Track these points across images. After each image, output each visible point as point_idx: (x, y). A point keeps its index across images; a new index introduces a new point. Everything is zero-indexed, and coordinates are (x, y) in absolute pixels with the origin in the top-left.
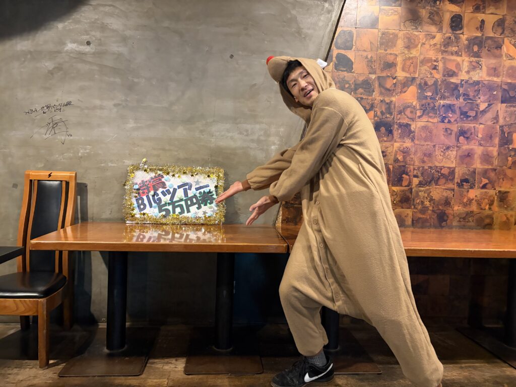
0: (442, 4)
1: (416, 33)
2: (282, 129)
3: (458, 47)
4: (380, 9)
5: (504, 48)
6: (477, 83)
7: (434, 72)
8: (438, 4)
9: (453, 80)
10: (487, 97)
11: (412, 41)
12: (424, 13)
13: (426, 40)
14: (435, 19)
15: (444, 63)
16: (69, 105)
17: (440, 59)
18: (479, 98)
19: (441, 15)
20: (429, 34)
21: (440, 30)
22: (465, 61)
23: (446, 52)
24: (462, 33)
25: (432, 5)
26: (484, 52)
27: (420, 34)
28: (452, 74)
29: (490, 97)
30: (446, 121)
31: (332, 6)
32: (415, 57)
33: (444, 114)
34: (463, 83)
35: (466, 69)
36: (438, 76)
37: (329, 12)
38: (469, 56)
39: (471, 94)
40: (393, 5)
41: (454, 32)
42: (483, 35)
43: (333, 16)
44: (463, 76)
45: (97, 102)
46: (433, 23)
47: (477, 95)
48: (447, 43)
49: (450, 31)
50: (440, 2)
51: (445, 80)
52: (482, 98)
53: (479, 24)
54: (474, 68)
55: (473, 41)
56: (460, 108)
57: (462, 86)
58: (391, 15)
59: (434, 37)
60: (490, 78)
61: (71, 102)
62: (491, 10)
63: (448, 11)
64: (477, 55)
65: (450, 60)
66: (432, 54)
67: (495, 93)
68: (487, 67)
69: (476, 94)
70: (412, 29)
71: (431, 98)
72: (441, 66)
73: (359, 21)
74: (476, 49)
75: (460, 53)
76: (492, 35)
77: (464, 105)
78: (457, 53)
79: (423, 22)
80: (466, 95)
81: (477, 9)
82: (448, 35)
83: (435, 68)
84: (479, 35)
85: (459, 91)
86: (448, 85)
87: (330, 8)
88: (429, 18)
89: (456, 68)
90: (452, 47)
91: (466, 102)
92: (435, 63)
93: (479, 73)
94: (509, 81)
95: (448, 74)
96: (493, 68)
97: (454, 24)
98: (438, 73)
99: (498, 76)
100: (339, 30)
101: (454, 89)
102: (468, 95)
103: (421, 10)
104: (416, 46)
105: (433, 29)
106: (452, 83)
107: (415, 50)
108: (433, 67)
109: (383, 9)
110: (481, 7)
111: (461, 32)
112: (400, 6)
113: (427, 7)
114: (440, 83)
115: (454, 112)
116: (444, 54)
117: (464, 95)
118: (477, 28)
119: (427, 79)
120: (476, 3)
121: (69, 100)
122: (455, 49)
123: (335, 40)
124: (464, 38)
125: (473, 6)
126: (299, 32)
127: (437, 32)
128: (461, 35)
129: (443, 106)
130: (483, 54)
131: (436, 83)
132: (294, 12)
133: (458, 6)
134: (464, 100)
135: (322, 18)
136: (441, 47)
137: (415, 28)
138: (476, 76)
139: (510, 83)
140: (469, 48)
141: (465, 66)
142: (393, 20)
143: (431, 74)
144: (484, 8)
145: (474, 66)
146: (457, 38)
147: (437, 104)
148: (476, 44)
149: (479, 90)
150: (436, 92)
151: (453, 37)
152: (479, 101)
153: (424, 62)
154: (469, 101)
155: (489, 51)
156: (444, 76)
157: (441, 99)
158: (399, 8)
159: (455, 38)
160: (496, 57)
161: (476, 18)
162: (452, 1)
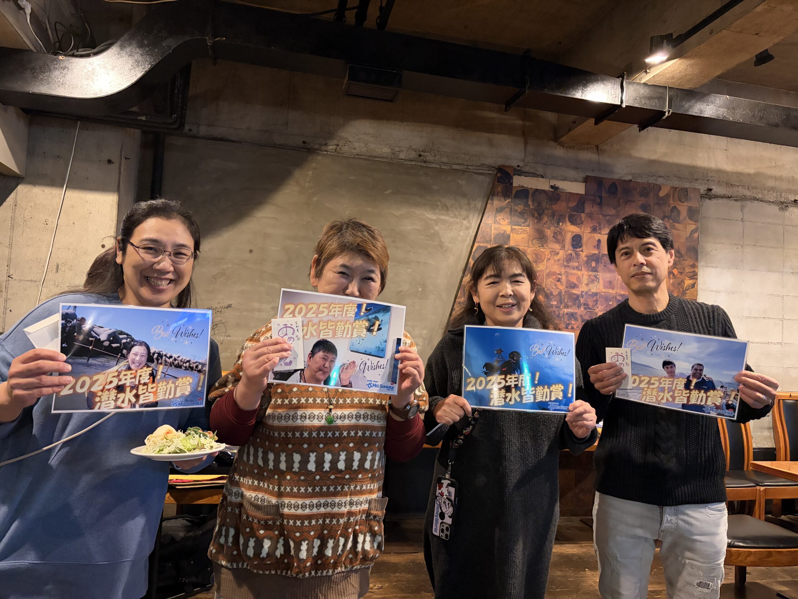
0: (564, 225)
1: (542, 250)
2: (425, 332)
3: (578, 262)
4: (511, 228)
6: (596, 294)
7: (558, 283)
8: (561, 225)
9: (575, 291)
10: (604, 307)
11: (539, 256)
12: (549, 233)
13: (551, 256)
14: (558, 237)
15: (567, 276)
16: (229, 308)
17: (563, 273)
18: (598, 308)
19: (564, 234)
20: (553, 251)
21: (563, 247)
22: (584, 275)
23: (568, 266)
24: (582, 251)
25: (556, 225)
26: (601, 267)
27: (546, 251)
28: (575, 286)
29: (607, 306)
30: (570, 327)
31: (470, 223)
32: (542, 270)
33: (568, 320)
34: (583, 293)
35: (586, 282)
36: (562, 288)
37: (467, 228)
38: (588, 270)
39: (591, 304)
40: (523, 225)
41: (575, 249)
42: (599, 252)
43: (471, 232)
44: (583, 288)
45: (256, 305)
46: (557, 241)
47: (596, 305)
48: (569, 259)
49: (571, 248)
50: (563, 223)
51: (568, 291)
52: (600, 307)
53: (596, 243)
54: (592, 281)
55: (591, 258)
56: (581, 316)
57: (582, 297)
58: (521, 233)
59: (558, 254)
60: (606, 290)
61: (231, 305)
63: (569, 231)
64: (595, 270)
65: (572, 274)
66: (556, 269)
67: (611, 303)
68: (603, 280)
69: (595, 303)
70: (539, 246)
71: (556, 307)
72: (564, 278)
73: (494, 238)
74: (593, 264)
75: (580, 268)
77: (585, 313)
78: (577, 268)
79: (548, 241)
80: (586, 305)
81: (594, 230)
82: (570, 252)
83: (559, 280)
84: (597, 252)
85: (580, 301)
86: (571, 295)
87: (468, 225)
88: (554, 237)
89: (577, 281)
90: (573, 262)
91: (586, 311)
92: (559, 276)
93: (596, 286)
94: (623, 293)
95: (570, 286)
96: (608, 281)
97: (574, 243)
98: (562, 284)
99: (613, 289)
100: (476, 245)
101: (576, 299)
102: (588, 305)
103: (546, 230)
104: (543, 261)
105: (557, 247)
106: (574, 294)
107: (542, 264)
108: (557, 279)
109: (514, 229)
110: (598, 229)
111: (580, 249)
112: (528, 226)
113: (551, 228)
114: (563, 293)
115: (576, 319)
116: (567, 268)
117: (585, 304)
118: (594, 247)
119: (552, 290)
120: (593, 225)
121: (230, 303)
122: (576, 264)
123: (472, 254)
124: (583, 255)
125: (591, 227)
126: (441, 245)
127: (560, 249)
128: (581, 253)
129: (567, 314)
130: (599, 269)
131: (560, 293)
132: (436, 228)
133: (578, 227)
134: (584, 308)
135: (461, 233)
136: (564, 262)
137: (541, 245)
138: (594, 288)
139: (624, 295)
140: (588, 263)
141: (585, 280)
142: (523, 238)
143: (556, 285)
144: (600, 229)
145: (592, 279)
146: (578, 255)
147: (561, 312)
148: (593, 261)
149: (597, 300)
150: (560, 301)
151: (574, 254)
152: (597, 310)
153: (549, 275)
154: (589, 310)
155: (605, 266)
156: (567, 287)
157: (564, 307)
158: (527, 228)
159: (576, 254)
161: (594, 237)
162: (573, 223)
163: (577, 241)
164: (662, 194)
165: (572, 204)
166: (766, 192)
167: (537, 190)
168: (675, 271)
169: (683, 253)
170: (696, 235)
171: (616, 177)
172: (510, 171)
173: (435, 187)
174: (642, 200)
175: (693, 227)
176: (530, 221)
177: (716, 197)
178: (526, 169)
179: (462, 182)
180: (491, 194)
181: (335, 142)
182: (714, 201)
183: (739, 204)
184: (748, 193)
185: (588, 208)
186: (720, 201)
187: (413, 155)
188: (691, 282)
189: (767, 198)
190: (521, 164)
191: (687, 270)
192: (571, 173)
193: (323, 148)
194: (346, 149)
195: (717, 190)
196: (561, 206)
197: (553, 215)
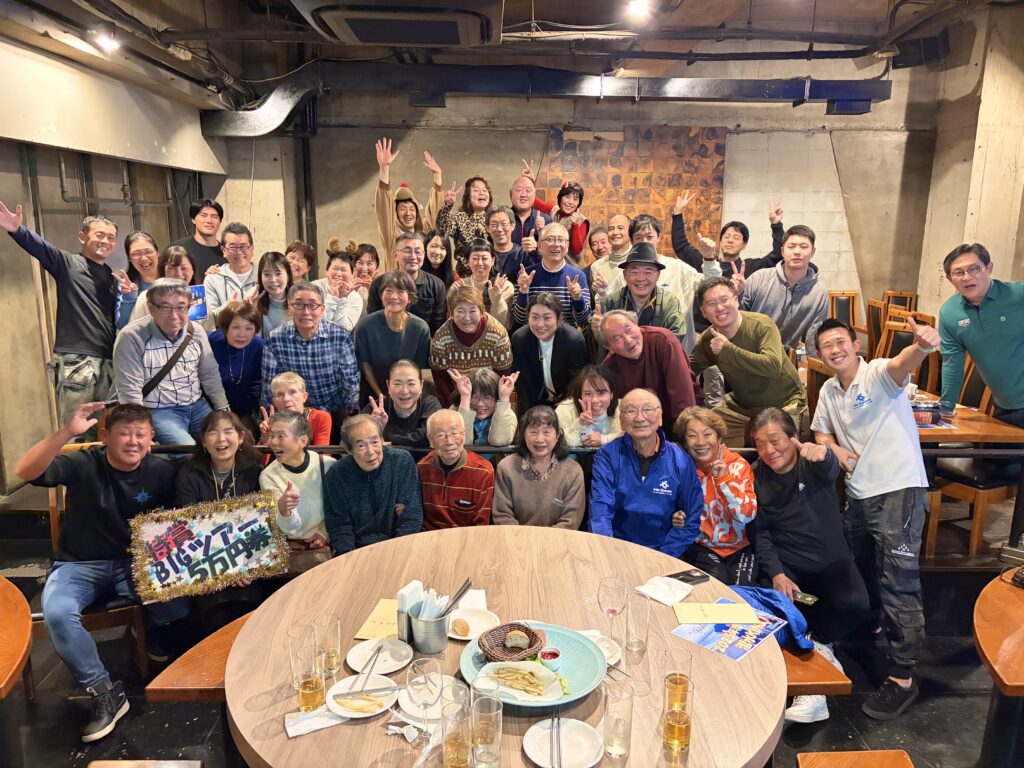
3: (618, 197)
5: (651, 197)
8: (603, 168)
12: (593, 175)
14: (601, 178)
17: (605, 206)
19: (606, 175)
20: (597, 190)
21: (605, 186)
25: (599, 169)
26: (637, 199)
27: (591, 190)
38: (626, 203)
41: (615, 187)
42: (635, 188)
46: (601, 182)
48: (610, 195)
49: (612, 186)
50: (605, 167)
53: (632, 180)
55: (627, 193)
59: (601, 191)
62: (642, 170)
63: (610, 172)
64: (632, 202)
65: (613, 206)
66: (599, 203)
72: (606, 211)
73: (548, 182)
74: (631, 198)
75: (619, 201)
76: (642, 187)
78: (617, 202)
79: (593, 182)
81: (631, 170)
82: (610, 189)
84: (633, 187)
88: (597, 178)
90: (614, 197)
92: (602, 209)
97: (614, 182)
103: (591, 173)
104: (589, 198)
105: (600, 186)
108: (601, 211)
110: (634, 169)
111: (620, 187)
113: (595, 171)
116: (608, 202)
118: (632, 183)
120: (631, 165)
125: (629, 168)
127: (603, 188)
128: (620, 189)
130: (635, 201)
133: (618, 169)
136: (605, 198)
140: (626, 197)
144: (637, 168)
146: (617, 191)
148: (631, 195)
151: (614, 191)
155: (640, 199)
158: (576, 173)
160: (645, 202)
162: (613, 165)
163: (617, 180)
164: (692, 134)
165: (613, 150)
166: (794, 123)
167: (583, 141)
168: (702, 198)
169: (709, 182)
170: (722, 167)
171: (653, 122)
172: (561, 129)
173: (502, 146)
174: (672, 142)
175: (720, 160)
176: (578, 167)
177: (744, 131)
178: (576, 124)
179: (524, 141)
180: (546, 149)
181: (426, 118)
182: (741, 135)
183: (765, 135)
184: (775, 125)
185: (627, 152)
186: (748, 134)
187: (485, 122)
188: (717, 206)
189: (795, 128)
190: (571, 121)
191: (712, 197)
192: (614, 124)
193: (418, 124)
194: (434, 122)
195: (745, 125)
196: (603, 152)
197: (597, 160)
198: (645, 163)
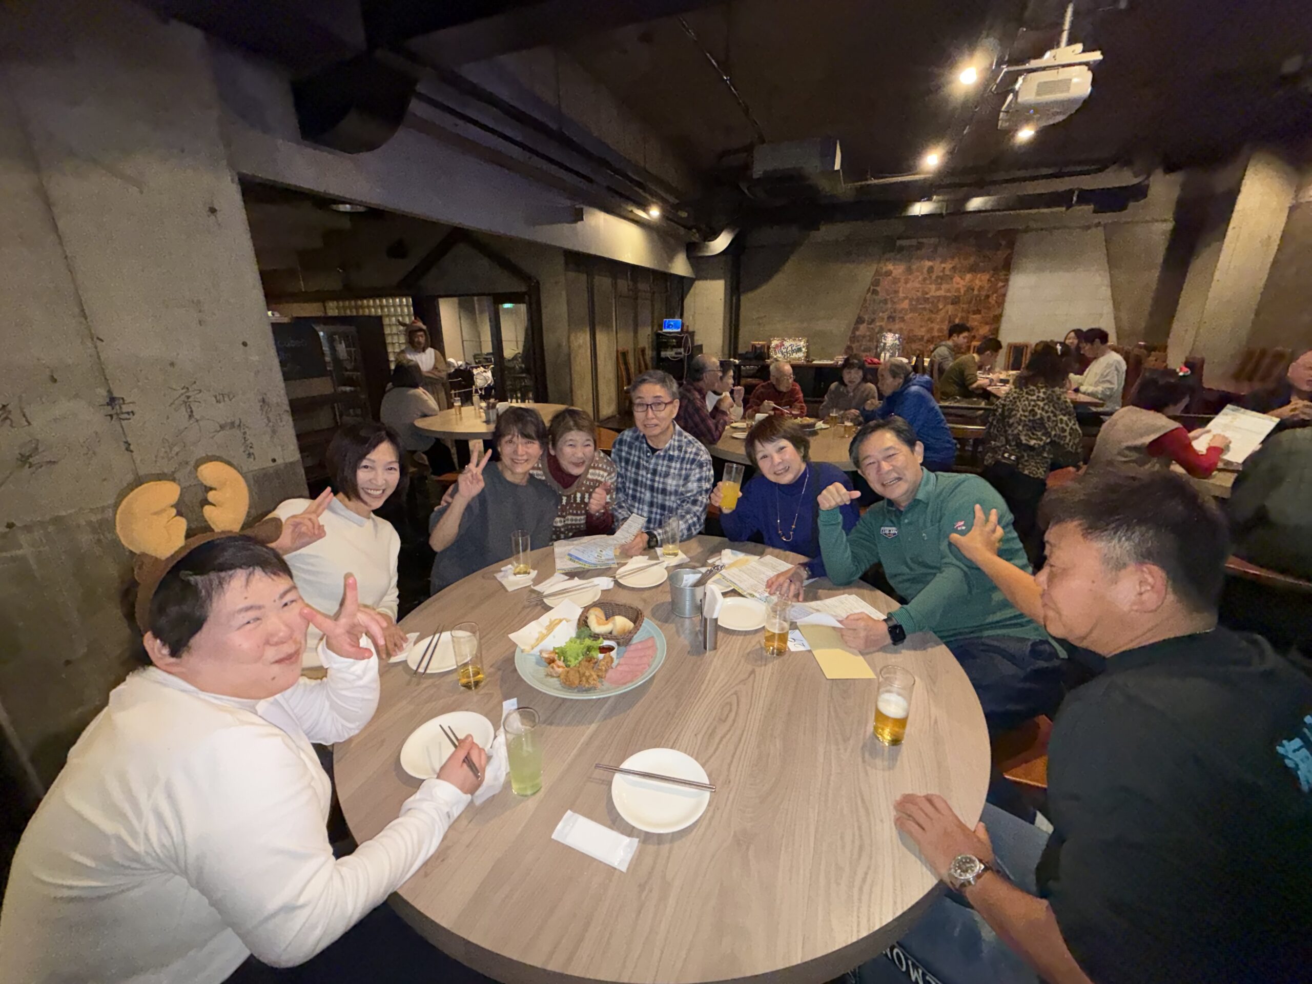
0: (923, 262)
1: (910, 277)
13: (915, 279)
19: (923, 267)
20: (916, 276)
21: (922, 274)
25: (919, 263)
28: (927, 293)
32: (909, 287)
34: (931, 297)
38: (936, 284)
67: (947, 300)
68: (945, 289)
71: (915, 305)
72: (921, 290)
75: (931, 284)
77: (931, 307)
79: (914, 271)
82: (926, 276)
84: (942, 274)
88: (917, 269)
89: (929, 290)
93: (940, 292)
99: (950, 293)
101: (927, 300)
102: (934, 302)
103: (913, 266)
105: (918, 274)
106: (926, 297)
107: (909, 284)
108: (917, 291)
111: (932, 274)
113: (916, 264)
115: (926, 310)
116: (923, 284)
119: (914, 297)
120: (942, 259)
122: (929, 282)
124: (934, 277)
125: (940, 261)
130: (943, 283)
131: (918, 298)
133: (933, 262)
134: (932, 304)
137: (908, 275)
139: (956, 295)
141: (933, 289)
143: (916, 294)
144: (946, 261)
145: (938, 289)
148: (940, 279)
149: (940, 300)
150: (918, 302)
152: (939, 305)
155: (946, 281)
156: (922, 294)
157: (920, 305)
158: (903, 266)
159: (929, 277)
161: (941, 266)
162: (929, 260)
164: (990, 235)
165: (930, 250)
167: (909, 246)
168: (992, 279)
169: (1000, 267)
170: (1010, 256)
171: (961, 229)
172: (895, 238)
173: (855, 252)
174: (975, 242)
175: (1010, 252)
176: (904, 262)
177: (1032, 230)
178: (905, 234)
179: (870, 248)
180: (884, 252)
181: (808, 238)
182: (1029, 233)
183: (1048, 232)
184: (1054, 224)
185: (940, 250)
186: (1035, 232)
187: (845, 238)
189: (1073, 225)
190: (902, 233)
191: (1001, 278)
192: (931, 233)
195: (1033, 225)
196: (923, 252)
197: (918, 257)
198: (953, 258)
